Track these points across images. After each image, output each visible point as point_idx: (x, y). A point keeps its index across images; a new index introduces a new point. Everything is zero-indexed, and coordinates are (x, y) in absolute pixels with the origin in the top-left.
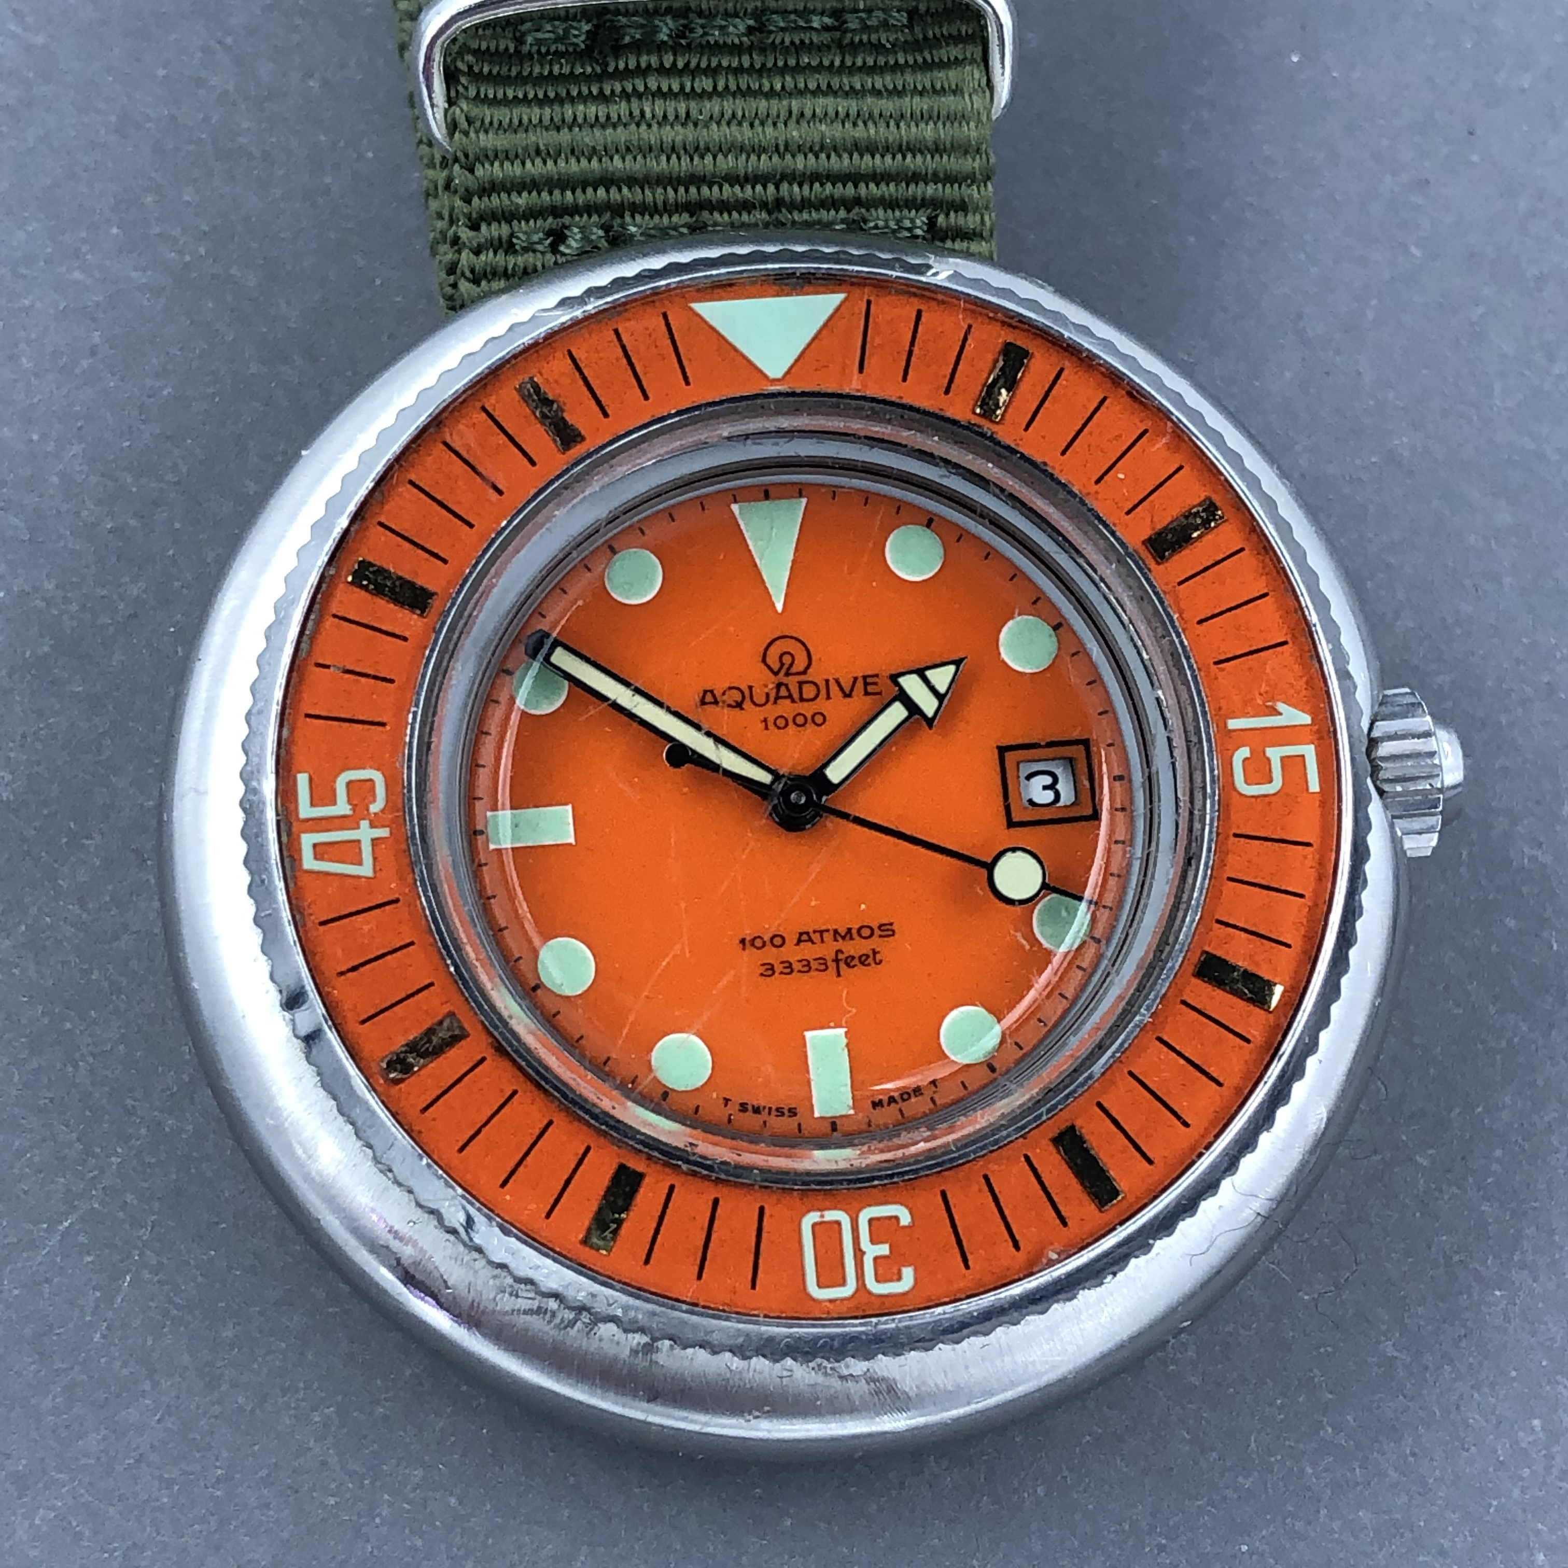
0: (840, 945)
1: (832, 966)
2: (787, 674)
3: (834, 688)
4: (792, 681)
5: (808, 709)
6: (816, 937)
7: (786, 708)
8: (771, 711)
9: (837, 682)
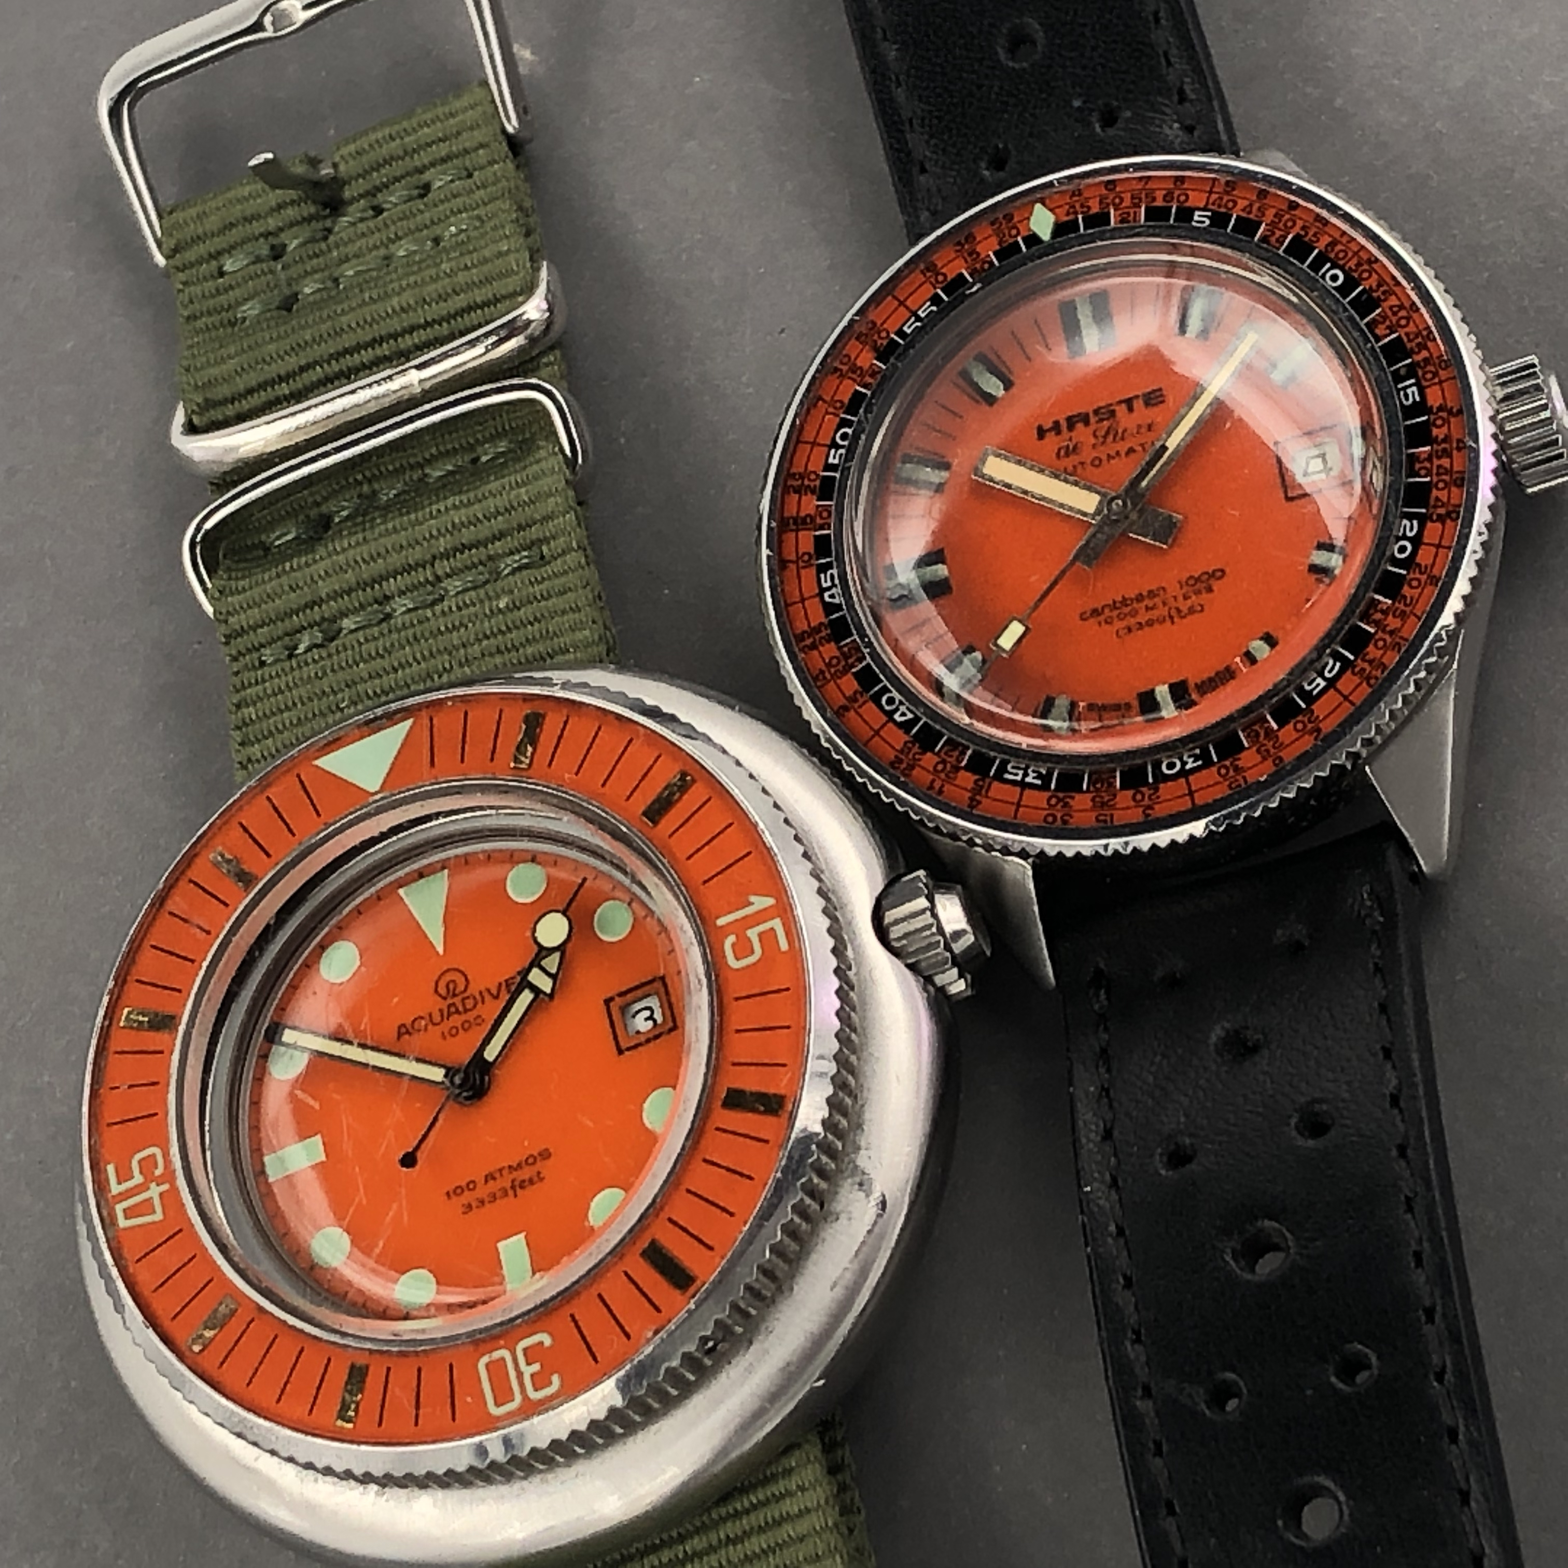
0: (515, 1174)
1: (511, 1192)
2: (455, 995)
3: (486, 995)
4: (457, 1001)
5: (471, 1016)
6: (497, 1175)
7: (456, 1020)
8: (446, 1026)
9: (489, 991)
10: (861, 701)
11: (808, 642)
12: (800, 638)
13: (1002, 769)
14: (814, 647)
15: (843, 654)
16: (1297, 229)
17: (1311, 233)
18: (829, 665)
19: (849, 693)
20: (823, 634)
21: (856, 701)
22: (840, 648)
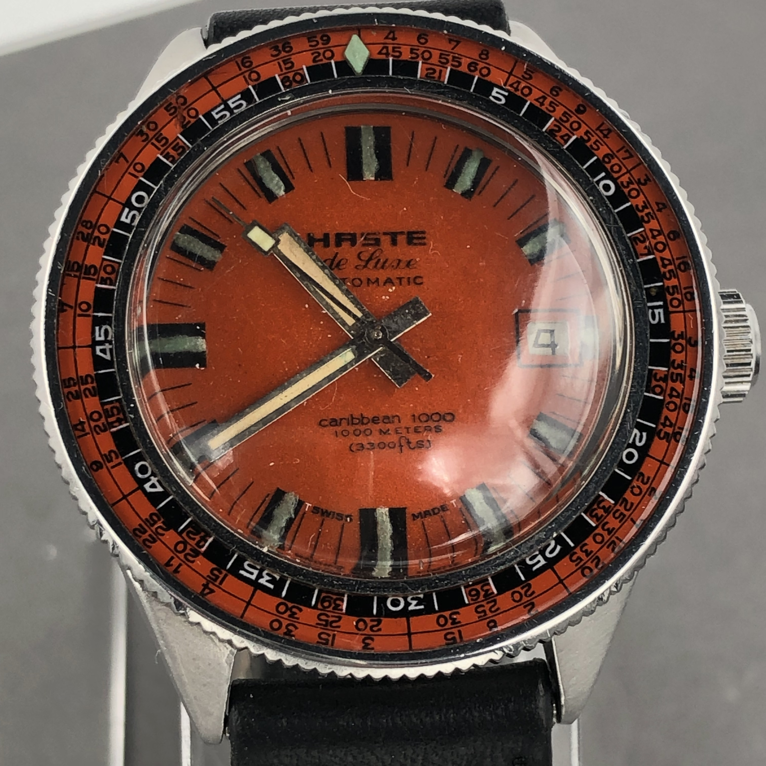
10: (115, 462)
11: (74, 389)
12: (67, 383)
13: (239, 564)
14: (78, 396)
15: (106, 411)
16: (581, 132)
17: (593, 139)
18: (90, 418)
19: (105, 451)
20: (89, 386)
21: (110, 461)
22: (103, 404)
